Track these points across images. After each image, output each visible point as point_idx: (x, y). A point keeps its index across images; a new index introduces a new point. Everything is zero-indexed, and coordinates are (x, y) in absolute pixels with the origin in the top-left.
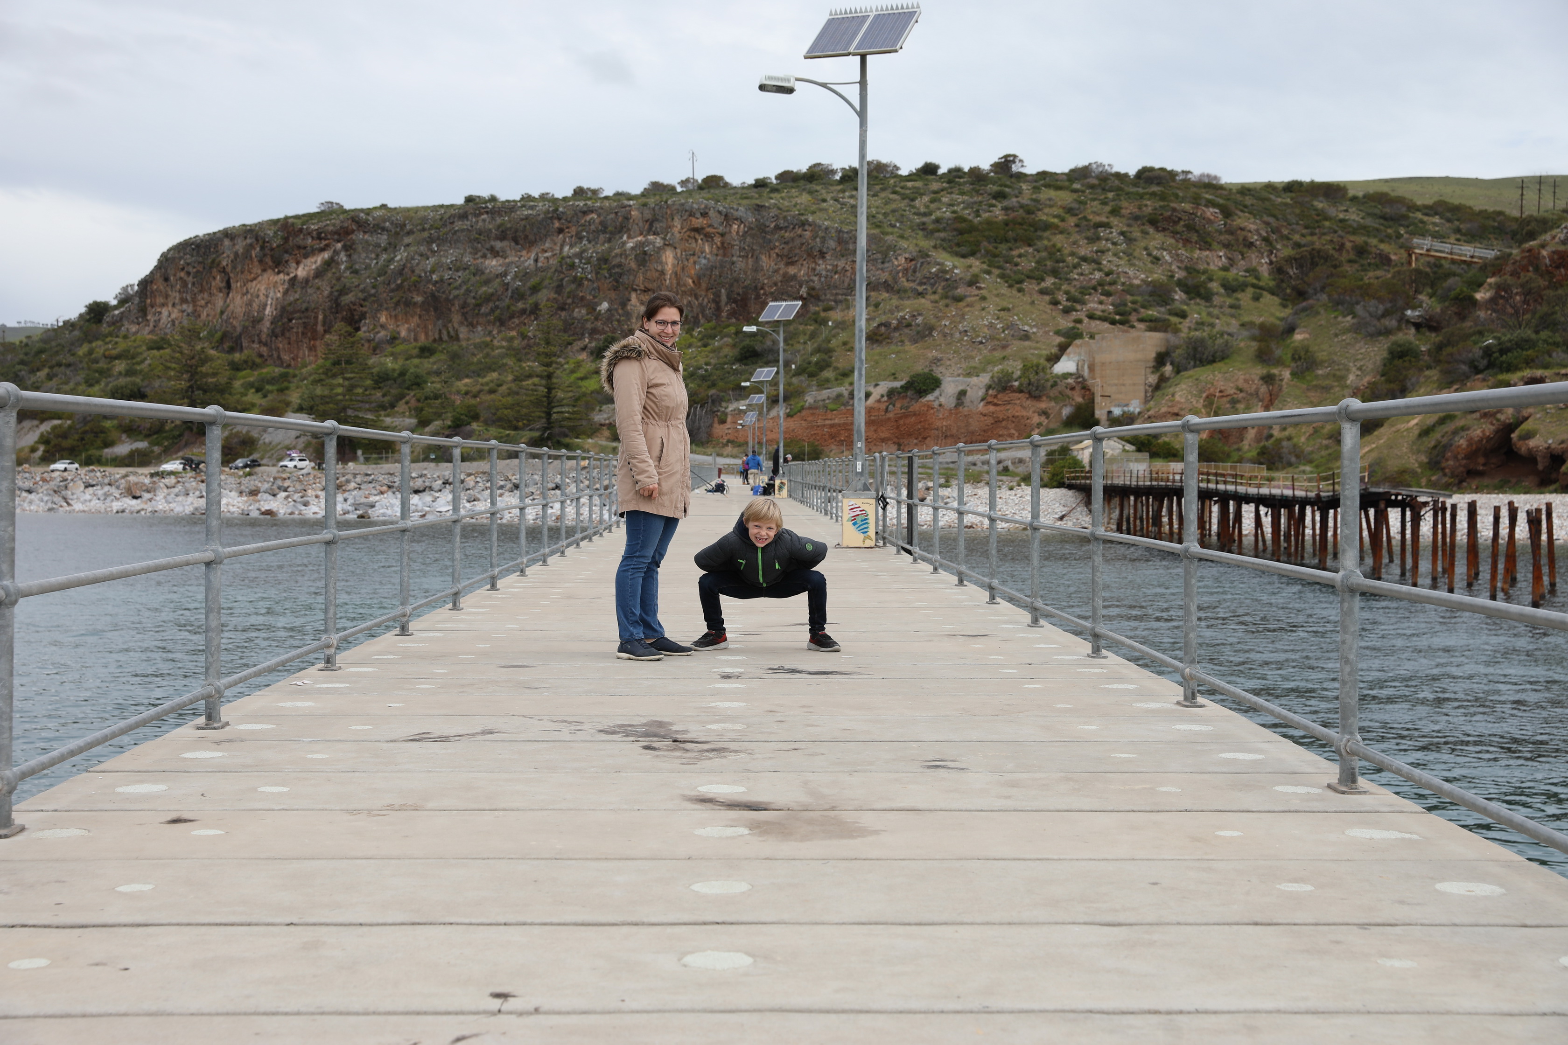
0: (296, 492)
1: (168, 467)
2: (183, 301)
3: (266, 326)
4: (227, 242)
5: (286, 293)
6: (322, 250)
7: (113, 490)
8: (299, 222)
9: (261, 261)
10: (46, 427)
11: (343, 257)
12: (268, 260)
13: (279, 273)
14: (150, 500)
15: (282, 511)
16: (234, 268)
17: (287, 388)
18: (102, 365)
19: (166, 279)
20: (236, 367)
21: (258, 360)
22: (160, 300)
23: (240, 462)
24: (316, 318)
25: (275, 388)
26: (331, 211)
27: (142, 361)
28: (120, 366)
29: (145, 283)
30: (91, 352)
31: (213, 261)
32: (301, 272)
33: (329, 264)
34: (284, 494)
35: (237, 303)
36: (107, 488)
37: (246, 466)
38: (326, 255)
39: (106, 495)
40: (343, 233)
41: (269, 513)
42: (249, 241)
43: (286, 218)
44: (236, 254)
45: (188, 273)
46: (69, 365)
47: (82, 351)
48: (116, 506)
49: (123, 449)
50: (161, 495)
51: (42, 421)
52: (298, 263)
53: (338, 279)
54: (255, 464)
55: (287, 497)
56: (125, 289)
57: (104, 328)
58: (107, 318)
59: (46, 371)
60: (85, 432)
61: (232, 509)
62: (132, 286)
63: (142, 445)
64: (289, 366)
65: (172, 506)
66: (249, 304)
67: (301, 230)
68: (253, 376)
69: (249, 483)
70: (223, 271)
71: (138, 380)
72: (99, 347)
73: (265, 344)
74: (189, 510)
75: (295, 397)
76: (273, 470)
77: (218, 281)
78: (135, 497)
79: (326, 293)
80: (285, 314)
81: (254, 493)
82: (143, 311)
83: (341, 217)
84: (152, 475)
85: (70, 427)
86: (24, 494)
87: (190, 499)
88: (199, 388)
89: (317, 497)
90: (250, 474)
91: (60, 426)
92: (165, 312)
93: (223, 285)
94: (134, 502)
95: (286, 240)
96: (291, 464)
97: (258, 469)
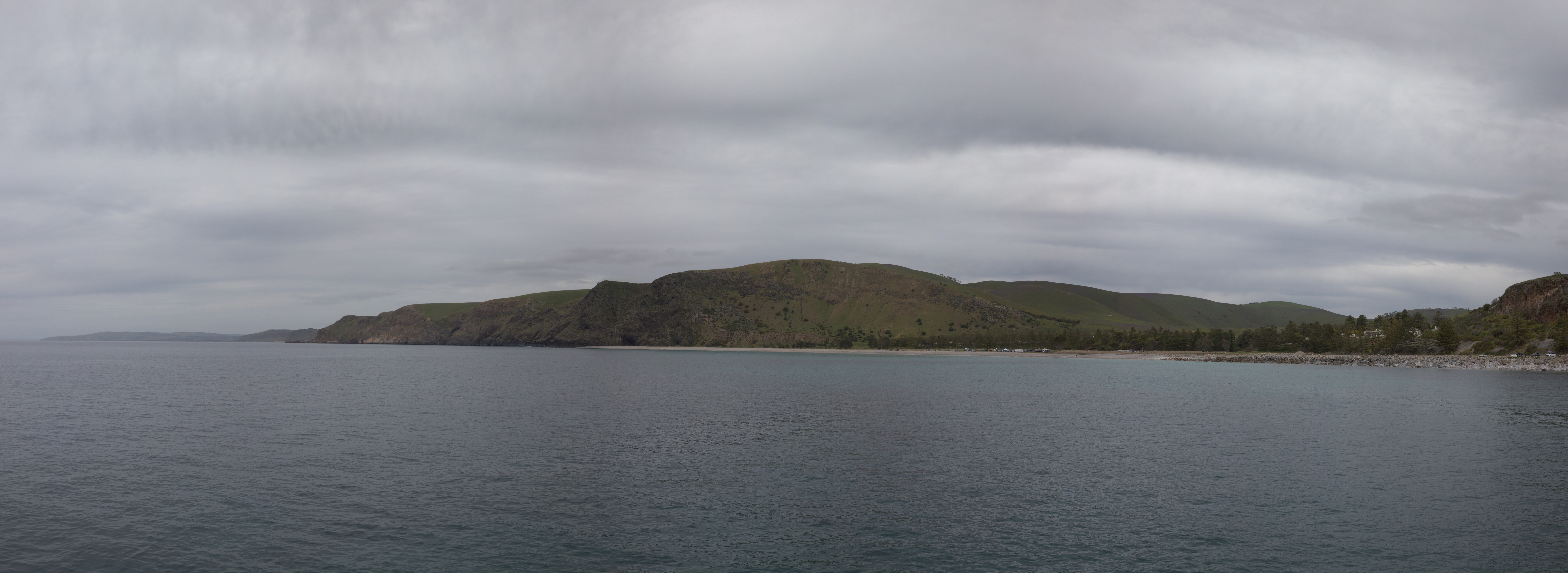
0: (1552, 363)
1: (1513, 356)
2: (1513, 304)
3: (1538, 311)
4: (1526, 285)
5: (1544, 301)
6: (1555, 287)
7: (1498, 362)
8: (1548, 279)
9: (1536, 291)
10: (1474, 343)
11: (1562, 289)
12: (1539, 291)
13: (1542, 295)
14: (1509, 366)
15: (1548, 369)
16: (1528, 293)
17: (1545, 331)
18: (1489, 324)
19: (1508, 297)
20: (1529, 324)
21: (1535, 322)
22: (1505, 304)
23: (1534, 354)
24: (1553, 308)
25: (1541, 330)
26: (1557, 275)
27: (1501, 323)
28: (1494, 324)
29: (1501, 298)
30: (1485, 320)
31: (1522, 292)
32: (1549, 295)
33: (1557, 292)
34: (1548, 364)
35: (1529, 304)
36: (1496, 362)
37: (1536, 355)
38: (1556, 289)
39: (1496, 364)
40: (1562, 282)
41: (1544, 370)
42: (1533, 285)
43: (1544, 277)
44: (1529, 289)
45: (1514, 295)
46: (1479, 324)
47: (1483, 320)
48: (1499, 367)
49: (1497, 349)
50: (1512, 364)
51: (1473, 341)
52: (1548, 292)
53: (1560, 296)
54: (1538, 355)
55: (1549, 365)
56: (1494, 300)
57: (1489, 313)
58: (1489, 309)
59: (1473, 326)
60: (1486, 345)
61: (1533, 369)
62: (1497, 299)
63: (1503, 348)
64: (1545, 324)
65: (1515, 367)
66: (1533, 304)
67: (1549, 281)
68: (1533, 327)
69: (1537, 361)
70: (1525, 294)
71: (1499, 328)
72: (1488, 318)
73: (1538, 317)
74: (1520, 369)
75: (1547, 334)
76: (1544, 356)
77: (1523, 297)
78: (1504, 365)
79: (1556, 301)
80: (1544, 307)
81: (1539, 364)
82: (1500, 307)
83: (1561, 277)
84: (1509, 358)
85: (1481, 343)
86: (1473, 364)
87: (1520, 365)
88: (1519, 331)
89: (1558, 365)
90: (1537, 358)
91: (1479, 343)
92: (1507, 307)
93: (1525, 298)
94: (1504, 366)
95: (1544, 284)
96: (1549, 355)
97: (1539, 356)
